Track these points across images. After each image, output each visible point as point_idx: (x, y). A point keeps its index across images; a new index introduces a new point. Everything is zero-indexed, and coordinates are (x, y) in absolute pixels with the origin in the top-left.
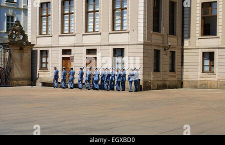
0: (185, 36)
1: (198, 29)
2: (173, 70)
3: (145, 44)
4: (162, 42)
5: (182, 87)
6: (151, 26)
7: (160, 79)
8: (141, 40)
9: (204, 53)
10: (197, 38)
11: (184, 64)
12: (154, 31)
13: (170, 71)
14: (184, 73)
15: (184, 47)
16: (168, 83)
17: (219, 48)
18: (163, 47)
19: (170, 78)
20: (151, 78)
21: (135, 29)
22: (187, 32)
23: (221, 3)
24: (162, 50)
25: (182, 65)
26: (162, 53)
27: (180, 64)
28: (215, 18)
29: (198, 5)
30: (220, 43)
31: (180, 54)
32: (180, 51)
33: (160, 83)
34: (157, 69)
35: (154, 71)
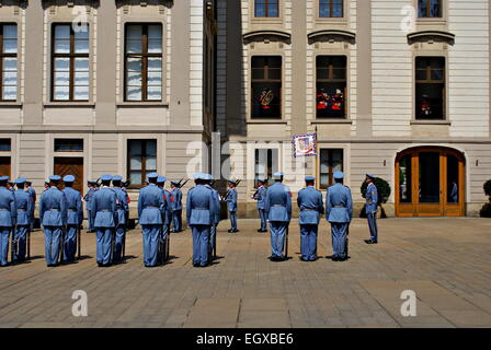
21: (183, 99)
30: (289, 133)
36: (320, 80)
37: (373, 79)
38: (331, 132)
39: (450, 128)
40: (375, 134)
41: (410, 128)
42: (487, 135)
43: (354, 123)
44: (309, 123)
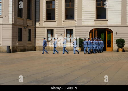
0: (37, 20)
1: (44, 16)
2: (30, 40)
3: (13, 25)
4: (23, 23)
5: (35, 50)
6: (17, 14)
7: (23, 46)
8: (10, 22)
9: (47, 30)
10: (44, 22)
11: (36, 36)
12: (18, 17)
13: (28, 41)
14: (36, 42)
15: (36, 27)
16: (27, 48)
17: (56, 27)
18: (24, 26)
19: (28, 45)
20: (17, 45)
22: (38, 18)
23: (57, 1)
24: (23, 28)
25: (35, 37)
26: (23, 30)
27: (34, 36)
28: (54, 10)
29: (44, 2)
30: (57, 25)
31: (34, 31)
32: (34, 29)
33: (22, 48)
34: (20, 39)
35: (19, 41)
36: (66, 7)
37: (83, 6)
38: (69, 24)
39: (108, 22)
40: (83, 24)
41: (94, 22)
42: (121, 24)
43: (76, 21)
44: (63, 21)
